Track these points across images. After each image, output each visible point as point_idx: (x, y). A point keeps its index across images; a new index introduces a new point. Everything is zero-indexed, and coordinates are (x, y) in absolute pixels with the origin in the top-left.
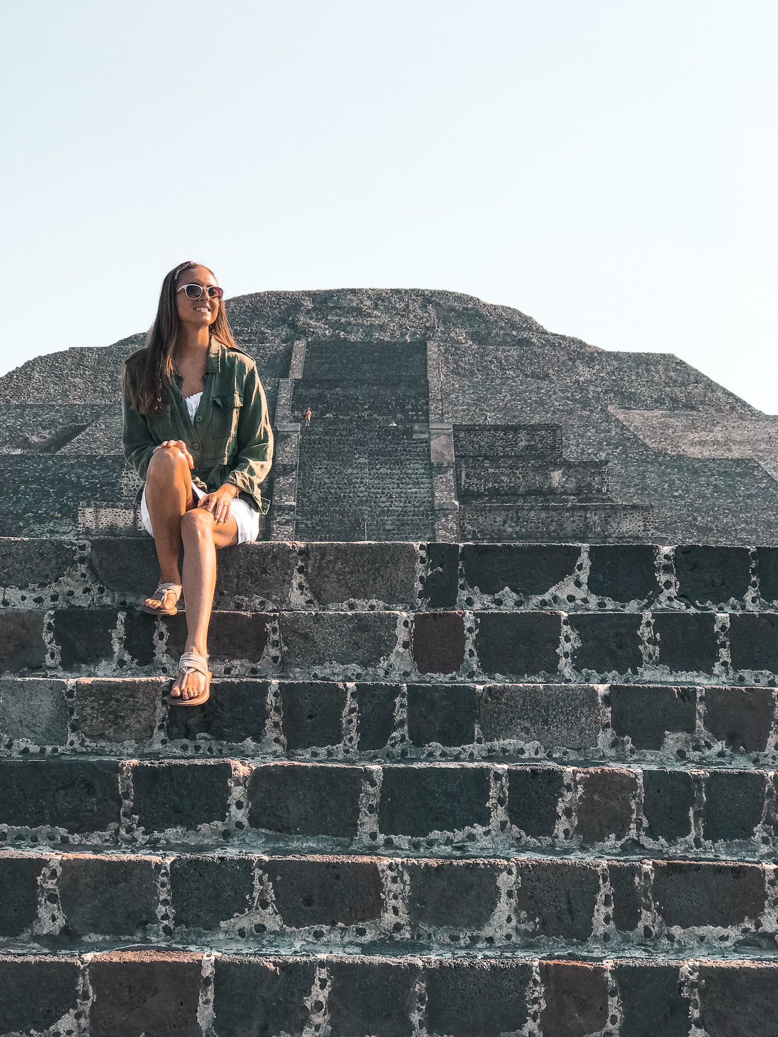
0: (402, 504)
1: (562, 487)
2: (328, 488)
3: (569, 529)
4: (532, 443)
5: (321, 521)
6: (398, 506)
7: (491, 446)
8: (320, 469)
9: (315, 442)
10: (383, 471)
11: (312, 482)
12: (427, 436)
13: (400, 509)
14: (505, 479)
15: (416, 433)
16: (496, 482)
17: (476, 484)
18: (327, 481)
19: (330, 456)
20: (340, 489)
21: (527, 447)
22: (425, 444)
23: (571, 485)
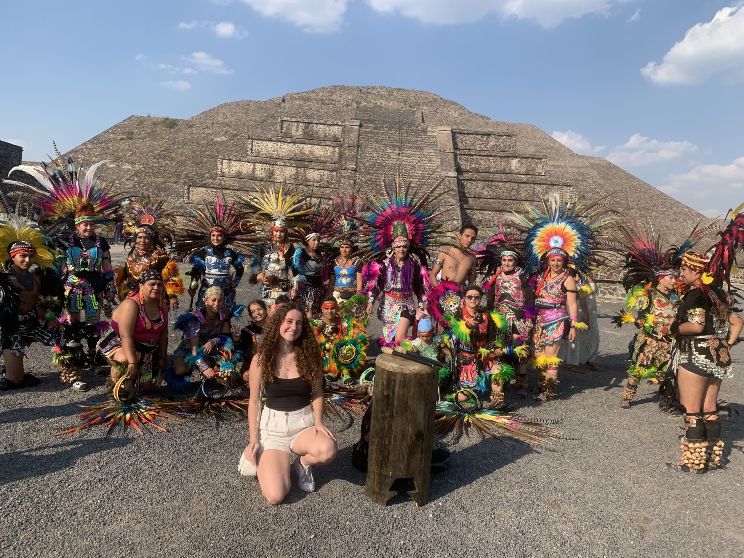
0: (421, 172)
1: (518, 170)
2: (376, 160)
3: (523, 195)
4: (498, 143)
5: (371, 179)
6: (419, 173)
7: (473, 144)
8: (371, 148)
9: (368, 133)
10: (409, 152)
11: (366, 156)
12: (436, 134)
13: (420, 175)
14: (483, 162)
15: (429, 132)
16: (477, 164)
17: (465, 165)
18: (375, 155)
19: (377, 141)
20: (383, 160)
21: (494, 146)
22: (435, 139)
23: (523, 170)
